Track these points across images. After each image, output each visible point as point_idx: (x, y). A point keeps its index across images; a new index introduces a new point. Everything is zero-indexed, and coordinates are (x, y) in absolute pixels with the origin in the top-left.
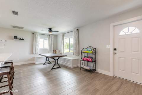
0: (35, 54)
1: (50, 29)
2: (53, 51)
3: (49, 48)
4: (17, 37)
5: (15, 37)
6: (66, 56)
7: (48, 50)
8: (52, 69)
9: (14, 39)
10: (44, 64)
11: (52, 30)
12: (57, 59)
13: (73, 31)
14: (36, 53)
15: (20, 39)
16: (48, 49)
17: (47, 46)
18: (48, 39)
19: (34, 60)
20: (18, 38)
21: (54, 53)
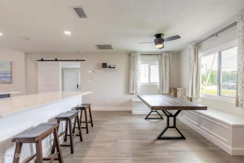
0: (133, 94)
1: (159, 36)
2: (170, 89)
3: (160, 83)
4: (106, 64)
5: (103, 64)
6: (205, 108)
7: (159, 87)
8: (159, 138)
9: (103, 68)
10: (146, 118)
11: (162, 37)
12: (173, 114)
13: (235, 23)
14: (135, 93)
15: (110, 67)
16: (158, 84)
17: (156, 79)
18: (157, 63)
19: (131, 106)
20: (108, 65)
21: (172, 94)
